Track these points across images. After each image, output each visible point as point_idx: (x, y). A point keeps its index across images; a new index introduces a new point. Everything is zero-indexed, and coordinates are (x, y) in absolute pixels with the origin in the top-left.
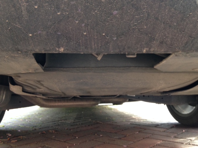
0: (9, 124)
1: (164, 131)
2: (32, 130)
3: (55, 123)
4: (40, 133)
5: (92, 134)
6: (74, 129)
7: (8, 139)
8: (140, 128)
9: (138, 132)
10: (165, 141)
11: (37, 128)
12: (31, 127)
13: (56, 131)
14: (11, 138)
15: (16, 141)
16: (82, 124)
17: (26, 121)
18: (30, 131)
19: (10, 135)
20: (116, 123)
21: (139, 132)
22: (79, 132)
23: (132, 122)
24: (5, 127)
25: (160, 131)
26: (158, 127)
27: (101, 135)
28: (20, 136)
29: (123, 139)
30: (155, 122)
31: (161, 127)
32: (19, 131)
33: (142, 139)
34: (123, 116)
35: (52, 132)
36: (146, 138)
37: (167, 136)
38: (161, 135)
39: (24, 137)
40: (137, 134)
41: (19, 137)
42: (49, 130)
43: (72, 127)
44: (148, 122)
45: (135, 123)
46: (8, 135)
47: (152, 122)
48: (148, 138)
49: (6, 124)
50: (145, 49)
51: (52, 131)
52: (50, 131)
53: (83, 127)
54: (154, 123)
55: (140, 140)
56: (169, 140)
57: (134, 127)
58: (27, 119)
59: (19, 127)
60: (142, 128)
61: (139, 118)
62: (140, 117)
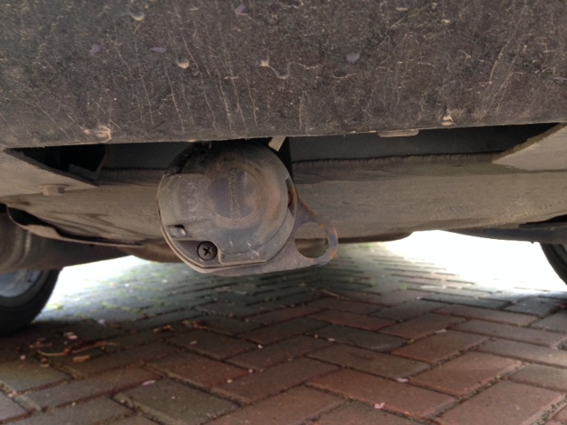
0: (77, 299)
1: (529, 327)
2: (135, 319)
3: (203, 297)
4: (156, 330)
5: (304, 334)
6: (255, 315)
7: (67, 350)
8: (452, 315)
9: (444, 330)
10: (531, 362)
11: (151, 313)
12: (135, 310)
13: (203, 323)
14: (73, 349)
15: (87, 357)
16: (278, 299)
17: (124, 287)
18: (130, 322)
19: (74, 337)
20: (379, 294)
21: (448, 329)
22: (268, 326)
23: (428, 291)
24: (65, 309)
25: (515, 325)
26: (509, 311)
27: (332, 340)
28: (100, 340)
29: (396, 356)
30: (500, 292)
31: (519, 309)
32: (101, 321)
33: (457, 356)
34: (403, 271)
35: (190, 326)
36: (470, 350)
37: (539, 345)
38: (518, 341)
39: (111, 344)
40: (442, 334)
41: (98, 344)
42: (184, 320)
43: (249, 310)
44: (477, 290)
45: (436, 297)
46: (67, 338)
47: (490, 293)
48: (476, 350)
49: (69, 299)
50: (448, 111)
51: (192, 324)
52: (187, 322)
53: (281, 309)
54: (498, 296)
55: (449, 360)
56: (542, 359)
57: (433, 311)
58: (129, 281)
59: (104, 307)
60: (457, 316)
61: (450, 278)
62: (453, 275)
